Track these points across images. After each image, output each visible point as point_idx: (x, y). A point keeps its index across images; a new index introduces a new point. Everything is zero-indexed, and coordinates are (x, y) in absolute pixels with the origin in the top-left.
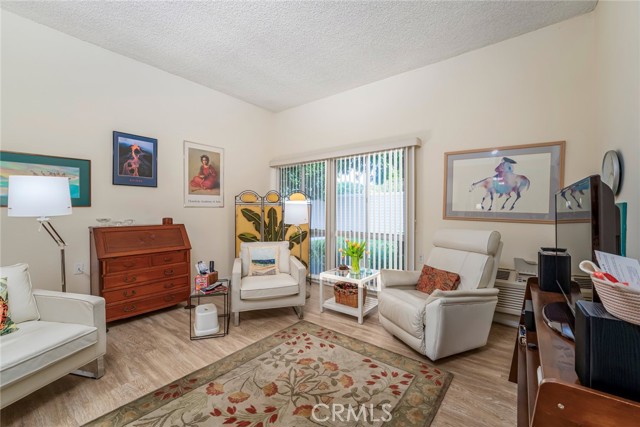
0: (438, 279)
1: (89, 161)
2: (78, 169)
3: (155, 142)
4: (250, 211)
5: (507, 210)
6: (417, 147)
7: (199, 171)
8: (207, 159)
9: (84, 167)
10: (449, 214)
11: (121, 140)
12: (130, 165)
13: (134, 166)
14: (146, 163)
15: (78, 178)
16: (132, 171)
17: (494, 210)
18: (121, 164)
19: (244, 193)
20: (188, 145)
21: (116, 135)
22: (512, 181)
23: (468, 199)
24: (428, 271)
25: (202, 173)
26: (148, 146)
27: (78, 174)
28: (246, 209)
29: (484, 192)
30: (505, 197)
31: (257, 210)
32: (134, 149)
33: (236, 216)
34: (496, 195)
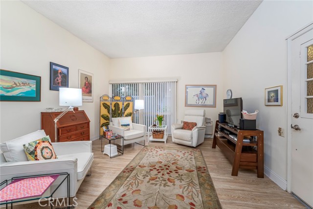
0: (190, 125)
1: (40, 77)
2: (35, 81)
3: (67, 68)
4: (106, 104)
5: (203, 104)
6: (177, 82)
7: (84, 84)
8: (87, 79)
9: (38, 80)
10: (187, 105)
11: (54, 67)
12: (58, 80)
13: (59, 81)
14: (64, 79)
15: (35, 86)
16: (58, 83)
17: (200, 104)
18: (54, 79)
19: (103, 96)
20: (80, 72)
21: (51, 64)
22: (204, 95)
23: (192, 100)
24: (185, 123)
25: (85, 85)
26: (65, 71)
27: (35, 84)
28: (104, 103)
29: (197, 98)
30: (202, 100)
31: (109, 104)
32: (59, 72)
33: (100, 106)
34: (200, 99)
